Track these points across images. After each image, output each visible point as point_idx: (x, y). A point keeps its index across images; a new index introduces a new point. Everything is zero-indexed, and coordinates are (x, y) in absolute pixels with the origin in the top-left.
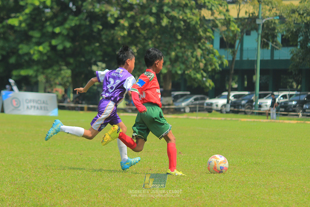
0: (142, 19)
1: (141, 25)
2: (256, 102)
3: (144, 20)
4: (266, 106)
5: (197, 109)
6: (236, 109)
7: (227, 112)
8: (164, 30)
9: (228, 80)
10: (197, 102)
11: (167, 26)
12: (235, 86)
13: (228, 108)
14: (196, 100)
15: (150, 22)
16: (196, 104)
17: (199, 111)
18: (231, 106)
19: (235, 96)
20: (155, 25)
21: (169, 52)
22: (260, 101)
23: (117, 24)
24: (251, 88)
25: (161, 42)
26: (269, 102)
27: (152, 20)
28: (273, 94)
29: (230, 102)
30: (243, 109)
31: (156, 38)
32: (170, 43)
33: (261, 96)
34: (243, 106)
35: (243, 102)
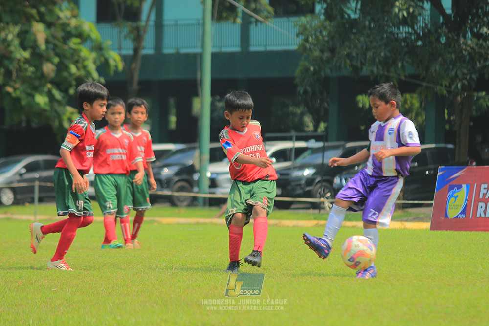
2: (203, 171)
5: (36, 195)
10: (36, 175)
14: (30, 168)
16: (33, 180)
17: (41, 200)
22: (212, 169)
30: (167, 192)
33: (217, 156)
34: (167, 183)
35: (166, 173)
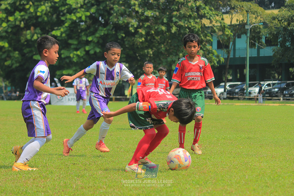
0: (156, 28)
1: (155, 32)
2: (247, 90)
3: (158, 28)
4: (255, 92)
6: (231, 96)
7: (224, 99)
8: (173, 36)
9: (225, 74)
11: (175, 32)
12: (230, 78)
13: (225, 95)
15: (162, 30)
18: (227, 94)
19: (230, 86)
20: (166, 32)
21: (178, 53)
22: (250, 89)
23: (136, 32)
24: (242, 79)
25: (171, 45)
26: (257, 90)
27: (164, 28)
28: (260, 84)
29: (226, 90)
30: (237, 96)
31: (167, 42)
32: (178, 46)
33: (251, 86)
34: (237, 93)
35: (237, 90)
